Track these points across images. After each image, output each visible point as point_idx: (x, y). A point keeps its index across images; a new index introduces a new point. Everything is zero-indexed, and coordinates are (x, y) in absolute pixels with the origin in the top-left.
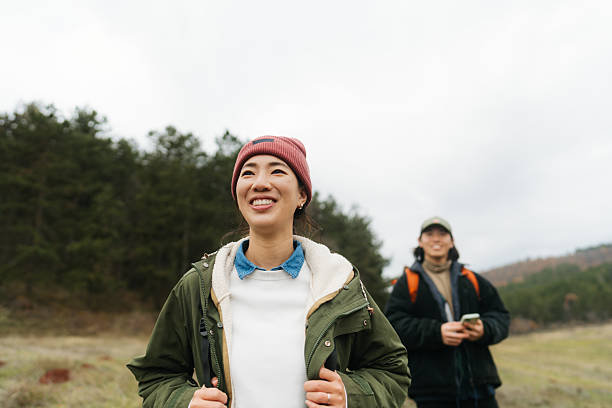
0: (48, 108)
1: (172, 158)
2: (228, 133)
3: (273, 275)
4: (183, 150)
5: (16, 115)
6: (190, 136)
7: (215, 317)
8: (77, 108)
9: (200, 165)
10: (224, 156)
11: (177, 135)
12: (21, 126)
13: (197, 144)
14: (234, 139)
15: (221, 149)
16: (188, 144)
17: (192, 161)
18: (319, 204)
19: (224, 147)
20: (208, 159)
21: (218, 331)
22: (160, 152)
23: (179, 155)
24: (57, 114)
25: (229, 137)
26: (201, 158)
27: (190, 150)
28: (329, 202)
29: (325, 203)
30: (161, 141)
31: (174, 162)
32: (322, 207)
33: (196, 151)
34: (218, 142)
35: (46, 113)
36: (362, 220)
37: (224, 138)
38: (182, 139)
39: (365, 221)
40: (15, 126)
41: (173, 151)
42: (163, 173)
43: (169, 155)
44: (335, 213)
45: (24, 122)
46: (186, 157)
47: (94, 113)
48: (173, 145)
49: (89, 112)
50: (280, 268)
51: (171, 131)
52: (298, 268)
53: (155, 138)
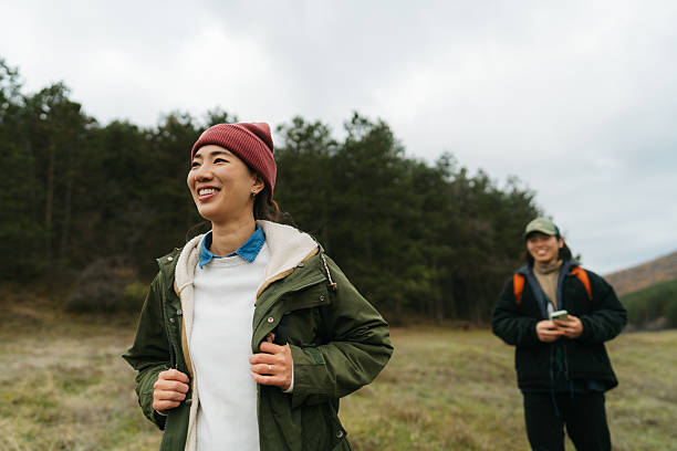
0: (184, 117)
1: (302, 151)
2: (356, 116)
3: (229, 261)
4: (312, 142)
5: (160, 128)
6: (318, 124)
7: (176, 306)
8: (210, 113)
9: (332, 154)
10: (354, 142)
11: (305, 125)
12: (165, 139)
13: (326, 132)
14: (364, 122)
15: (351, 135)
16: (316, 134)
17: (323, 152)
18: (468, 181)
19: (354, 132)
20: (339, 147)
21: (178, 318)
22: (290, 146)
23: (310, 147)
24: (193, 123)
25: (357, 121)
26: (332, 147)
27: (319, 140)
28: (480, 178)
29: (475, 180)
30: (290, 135)
31: (305, 155)
32: (472, 184)
33: (326, 140)
34: (347, 128)
35: (183, 122)
36: (522, 195)
37: (353, 122)
38: (311, 129)
39: (527, 196)
40: (160, 139)
41: (303, 144)
42: (295, 169)
43: (299, 148)
44: (488, 190)
45: (167, 134)
46: (317, 148)
47: (225, 115)
48: (302, 137)
49: (220, 115)
50: (235, 254)
51: (298, 122)
52: (255, 252)
53: (284, 132)
